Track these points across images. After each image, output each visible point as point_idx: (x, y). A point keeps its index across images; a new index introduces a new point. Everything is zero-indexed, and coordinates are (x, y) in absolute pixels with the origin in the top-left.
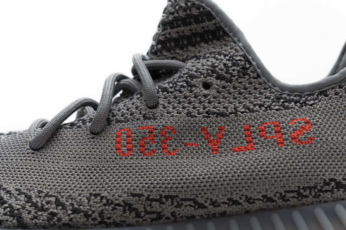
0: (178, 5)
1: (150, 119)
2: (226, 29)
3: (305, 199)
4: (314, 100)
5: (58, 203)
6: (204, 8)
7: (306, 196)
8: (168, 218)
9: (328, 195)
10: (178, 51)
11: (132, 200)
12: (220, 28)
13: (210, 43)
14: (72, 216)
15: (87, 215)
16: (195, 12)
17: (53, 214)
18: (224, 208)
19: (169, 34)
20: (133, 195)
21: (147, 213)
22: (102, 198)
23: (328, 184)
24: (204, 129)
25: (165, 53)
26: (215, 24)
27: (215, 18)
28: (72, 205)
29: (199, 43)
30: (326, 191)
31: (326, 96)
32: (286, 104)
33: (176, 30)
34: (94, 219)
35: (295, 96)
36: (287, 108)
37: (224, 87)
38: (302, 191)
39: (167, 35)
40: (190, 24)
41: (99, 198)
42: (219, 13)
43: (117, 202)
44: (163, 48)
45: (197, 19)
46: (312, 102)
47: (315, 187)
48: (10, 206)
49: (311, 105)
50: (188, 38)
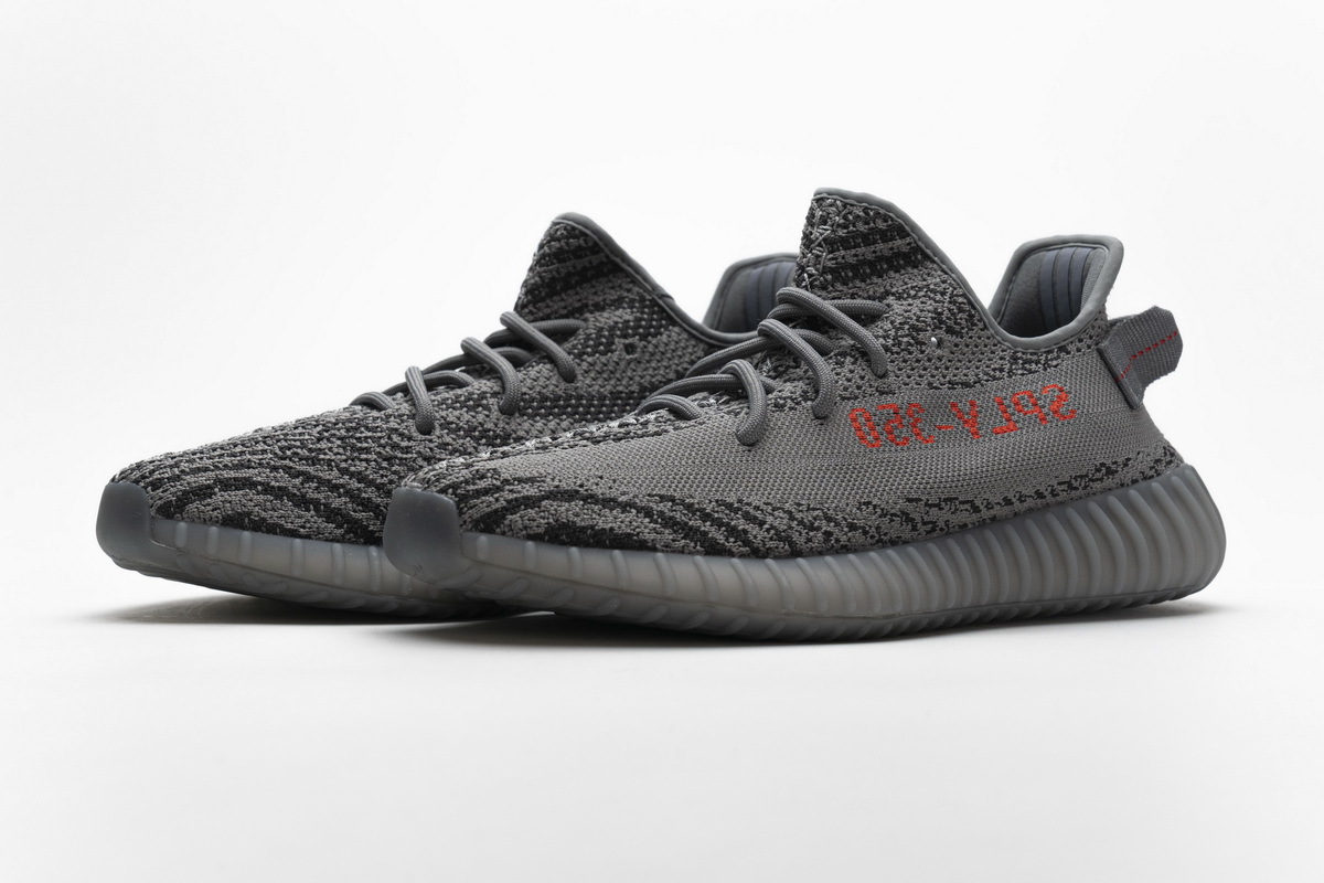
0: (850, 213)
1: (886, 393)
2: (928, 251)
3: (1073, 492)
4: (1056, 359)
5: (829, 519)
6: (892, 219)
7: (1076, 489)
8: (942, 529)
9: (1098, 485)
10: (858, 283)
11: (910, 507)
12: (918, 249)
13: (903, 272)
14: (850, 534)
15: (865, 533)
16: (881, 225)
17: (828, 534)
18: (997, 511)
19: (843, 258)
20: (909, 500)
21: (924, 523)
22: (875, 507)
23: (1098, 470)
24: (954, 405)
25: (839, 286)
26: (909, 244)
27: (909, 235)
28: (845, 519)
29: (886, 272)
30: (1097, 480)
31: (1068, 353)
32: (1027, 366)
33: (853, 251)
34: (872, 537)
35: (1031, 354)
36: (1030, 372)
37: (956, 345)
38: (1073, 481)
39: (840, 260)
40: (875, 242)
41: (871, 507)
42: (915, 228)
43: (893, 511)
44: (836, 279)
45: (885, 236)
46: (1055, 363)
47: (1087, 476)
48: (772, 527)
49: (1055, 367)
50: (871, 264)
